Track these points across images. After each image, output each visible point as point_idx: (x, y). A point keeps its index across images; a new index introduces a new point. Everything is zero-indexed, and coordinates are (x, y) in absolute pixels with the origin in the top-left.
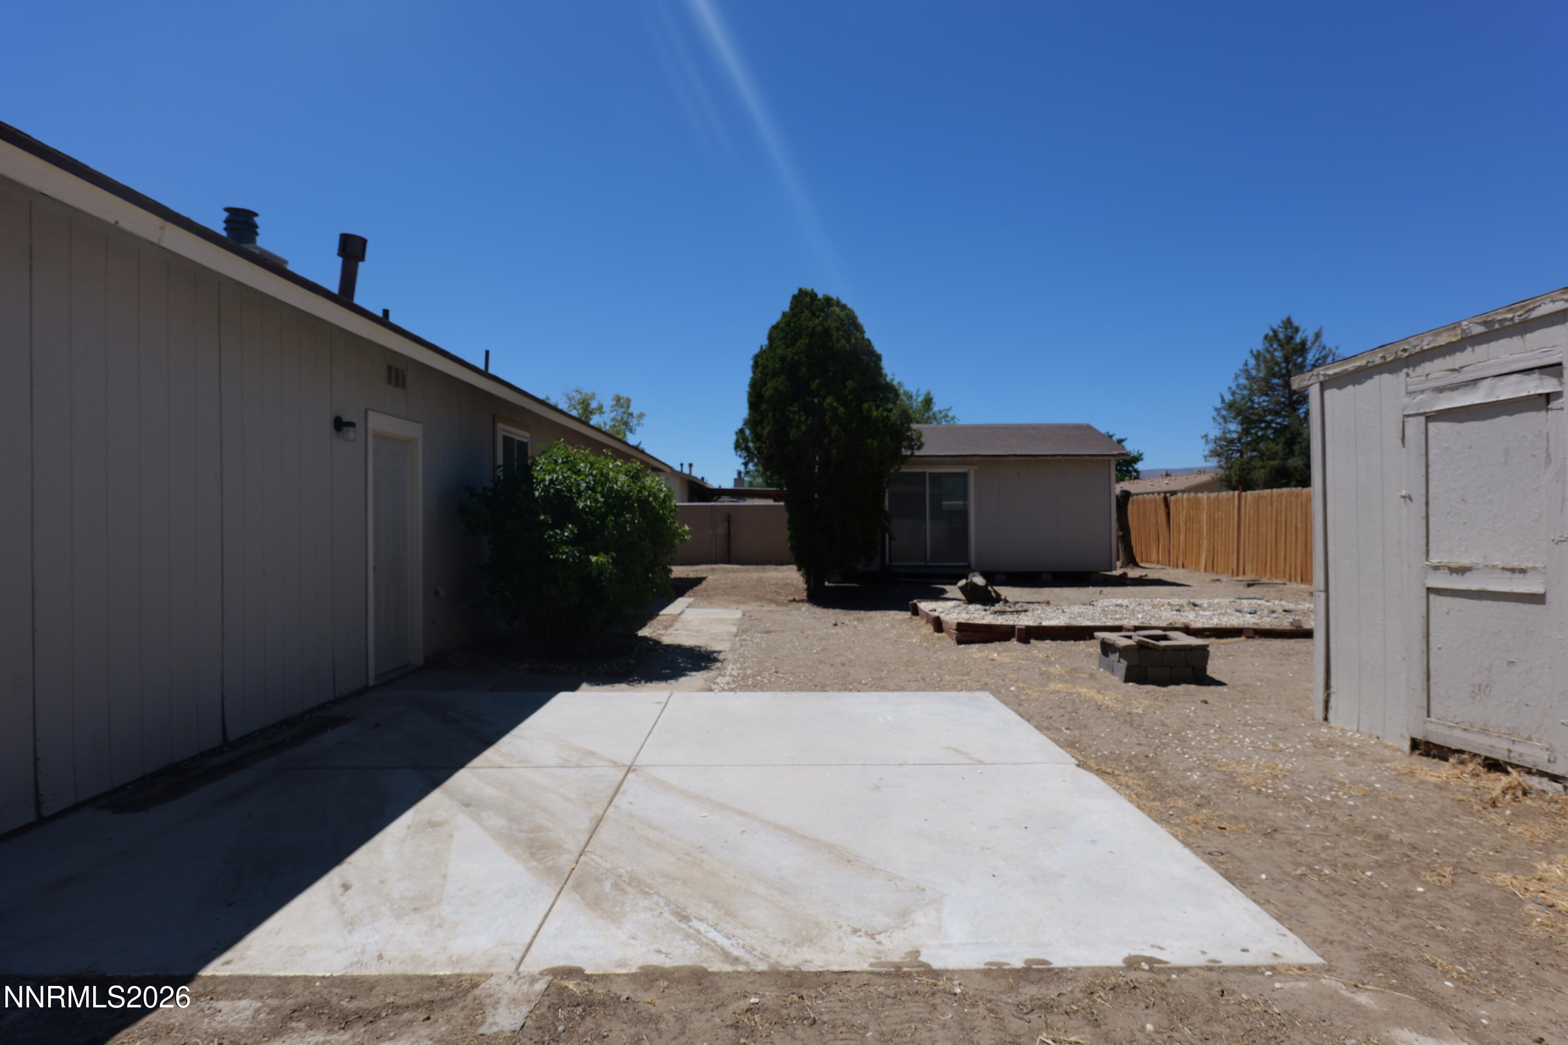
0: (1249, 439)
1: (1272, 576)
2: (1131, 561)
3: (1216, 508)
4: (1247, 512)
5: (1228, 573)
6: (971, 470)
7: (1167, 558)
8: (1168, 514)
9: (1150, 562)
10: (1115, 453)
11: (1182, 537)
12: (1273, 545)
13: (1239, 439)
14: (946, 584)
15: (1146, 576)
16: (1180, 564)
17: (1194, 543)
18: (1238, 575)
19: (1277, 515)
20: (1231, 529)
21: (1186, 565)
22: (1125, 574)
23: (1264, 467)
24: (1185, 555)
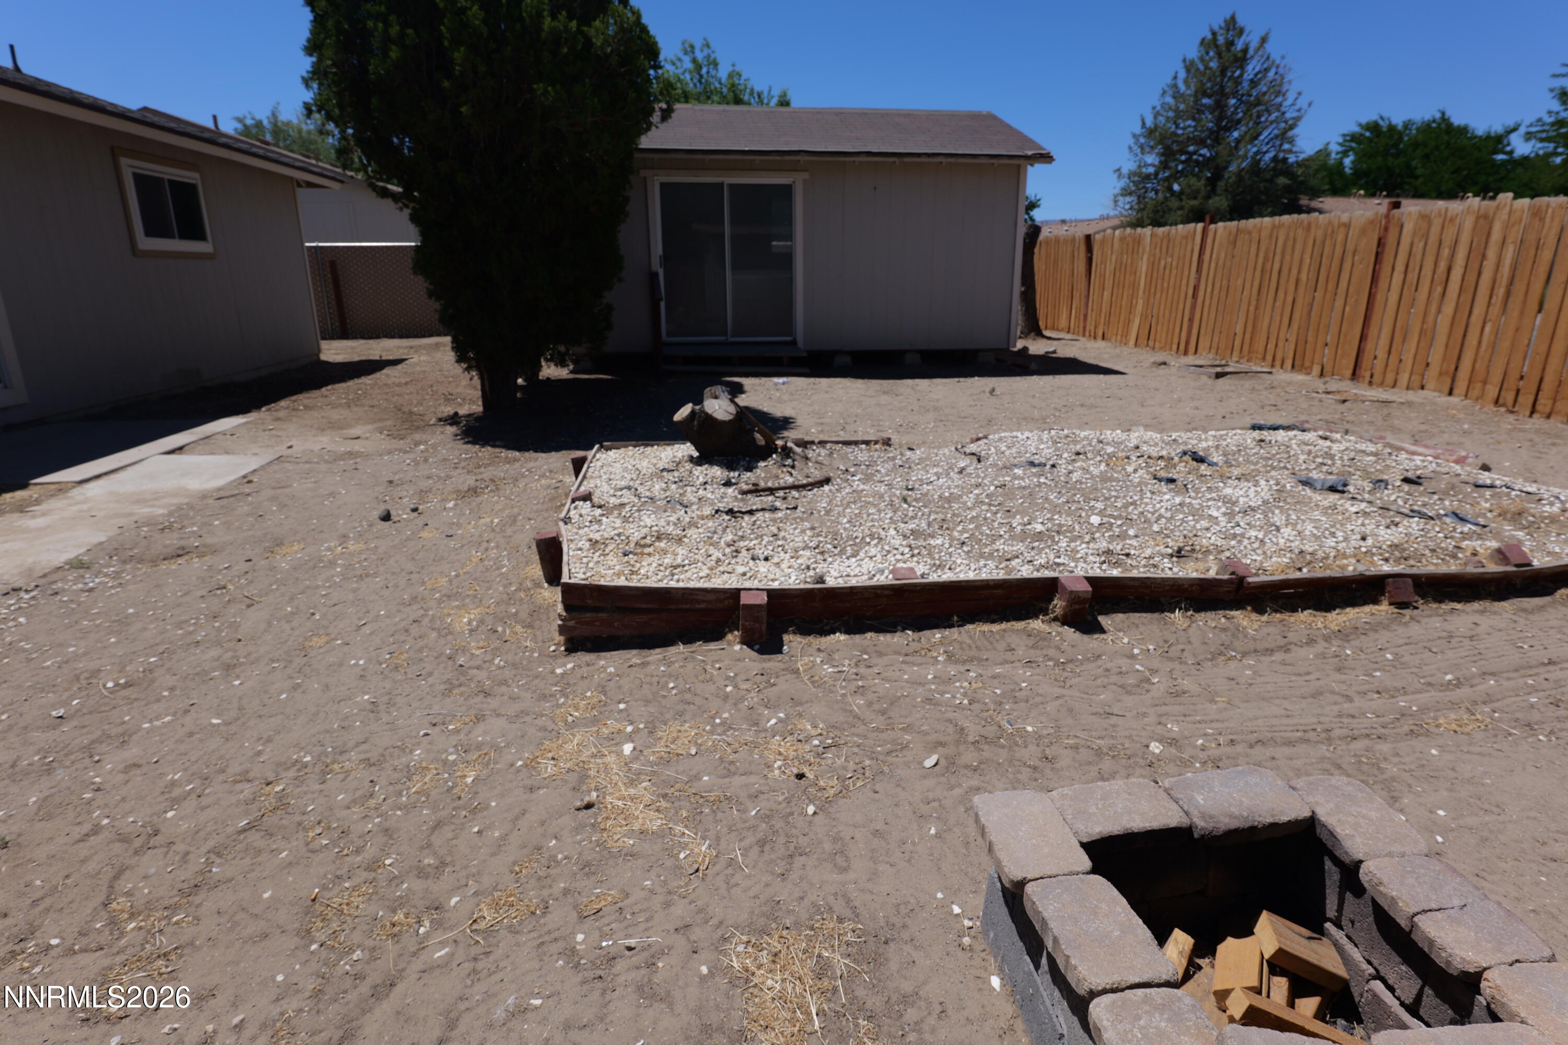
0: (1166, 174)
1: (1241, 357)
2: (1034, 329)
3: (1164, 249)
4: (1214, 256)
5: (1171, 349)
6: (797, 180)
7: (1082, 325)
8: (1090, 261)
9: (1058, 330)
10: (1030, 153)
11: (1107, 294)
12: (1252, 308)
13: (1156, 174)
14: (747, 375)
15: (1054, 352)
16: (1100, 334)
17: (1124, 303)
18: (1186, 353)
19: (1266, 259)
20: (1184, 282)
21: (1107, 335)
22: (1025, 349)
23: (1181, 208)
24: (1108, 323)
